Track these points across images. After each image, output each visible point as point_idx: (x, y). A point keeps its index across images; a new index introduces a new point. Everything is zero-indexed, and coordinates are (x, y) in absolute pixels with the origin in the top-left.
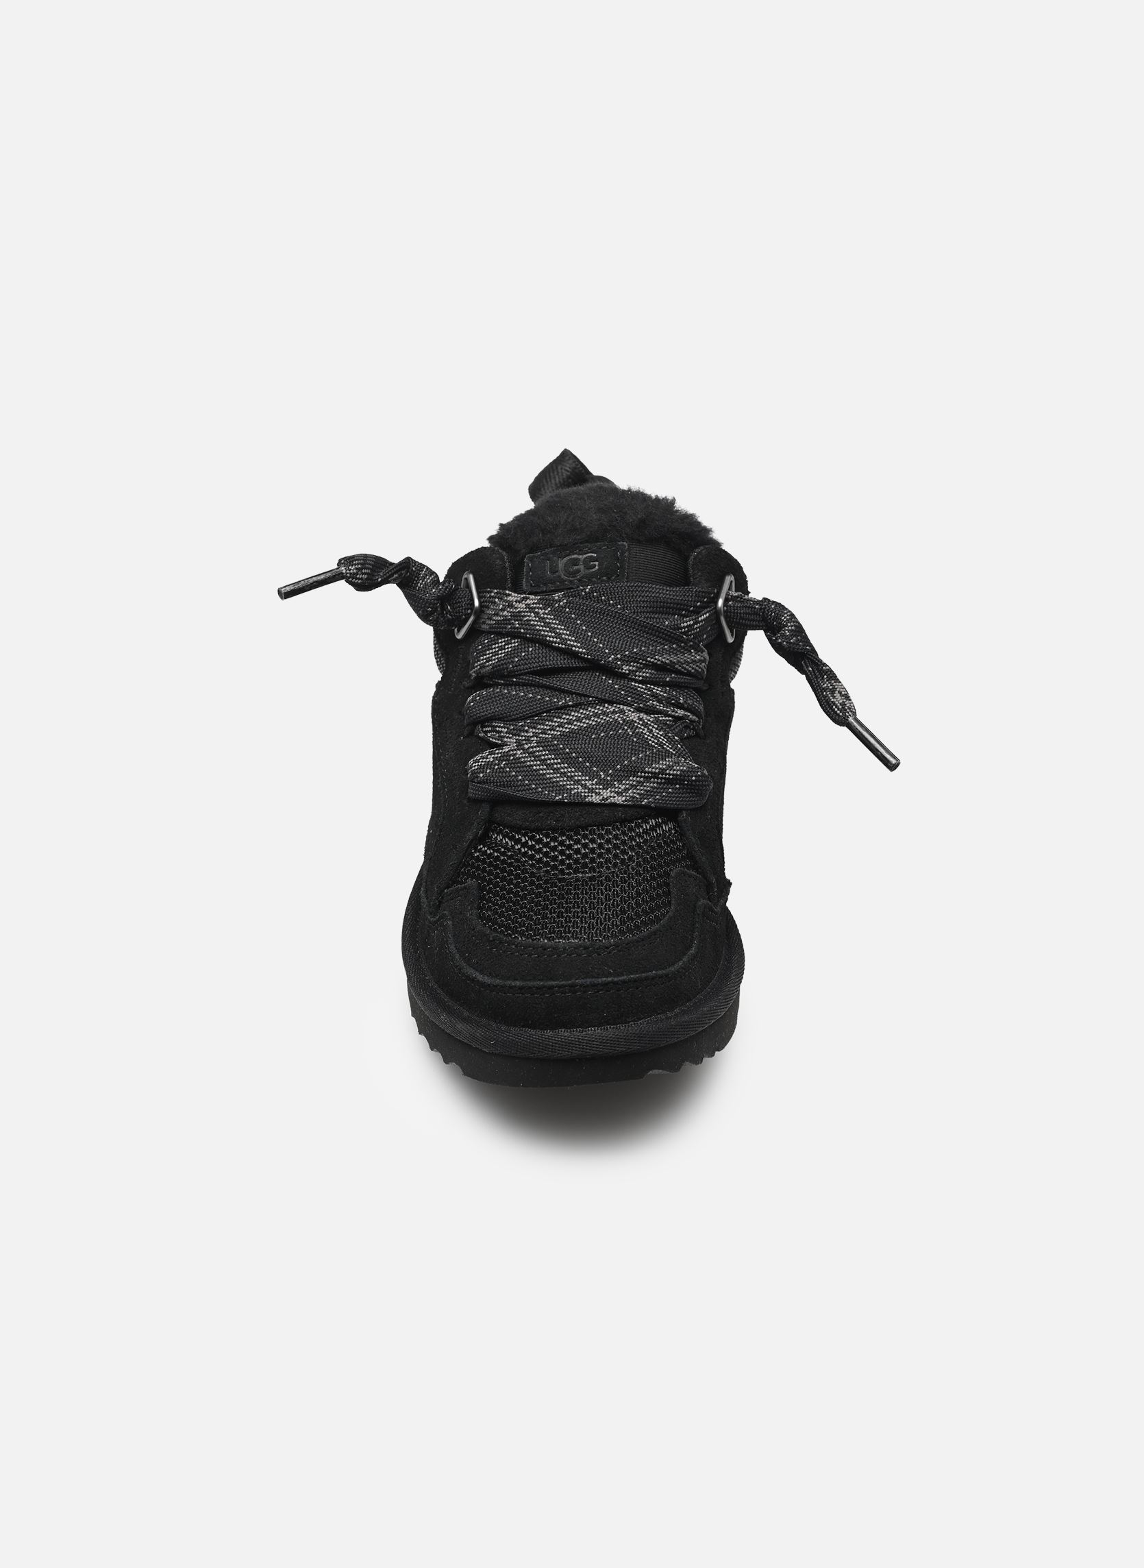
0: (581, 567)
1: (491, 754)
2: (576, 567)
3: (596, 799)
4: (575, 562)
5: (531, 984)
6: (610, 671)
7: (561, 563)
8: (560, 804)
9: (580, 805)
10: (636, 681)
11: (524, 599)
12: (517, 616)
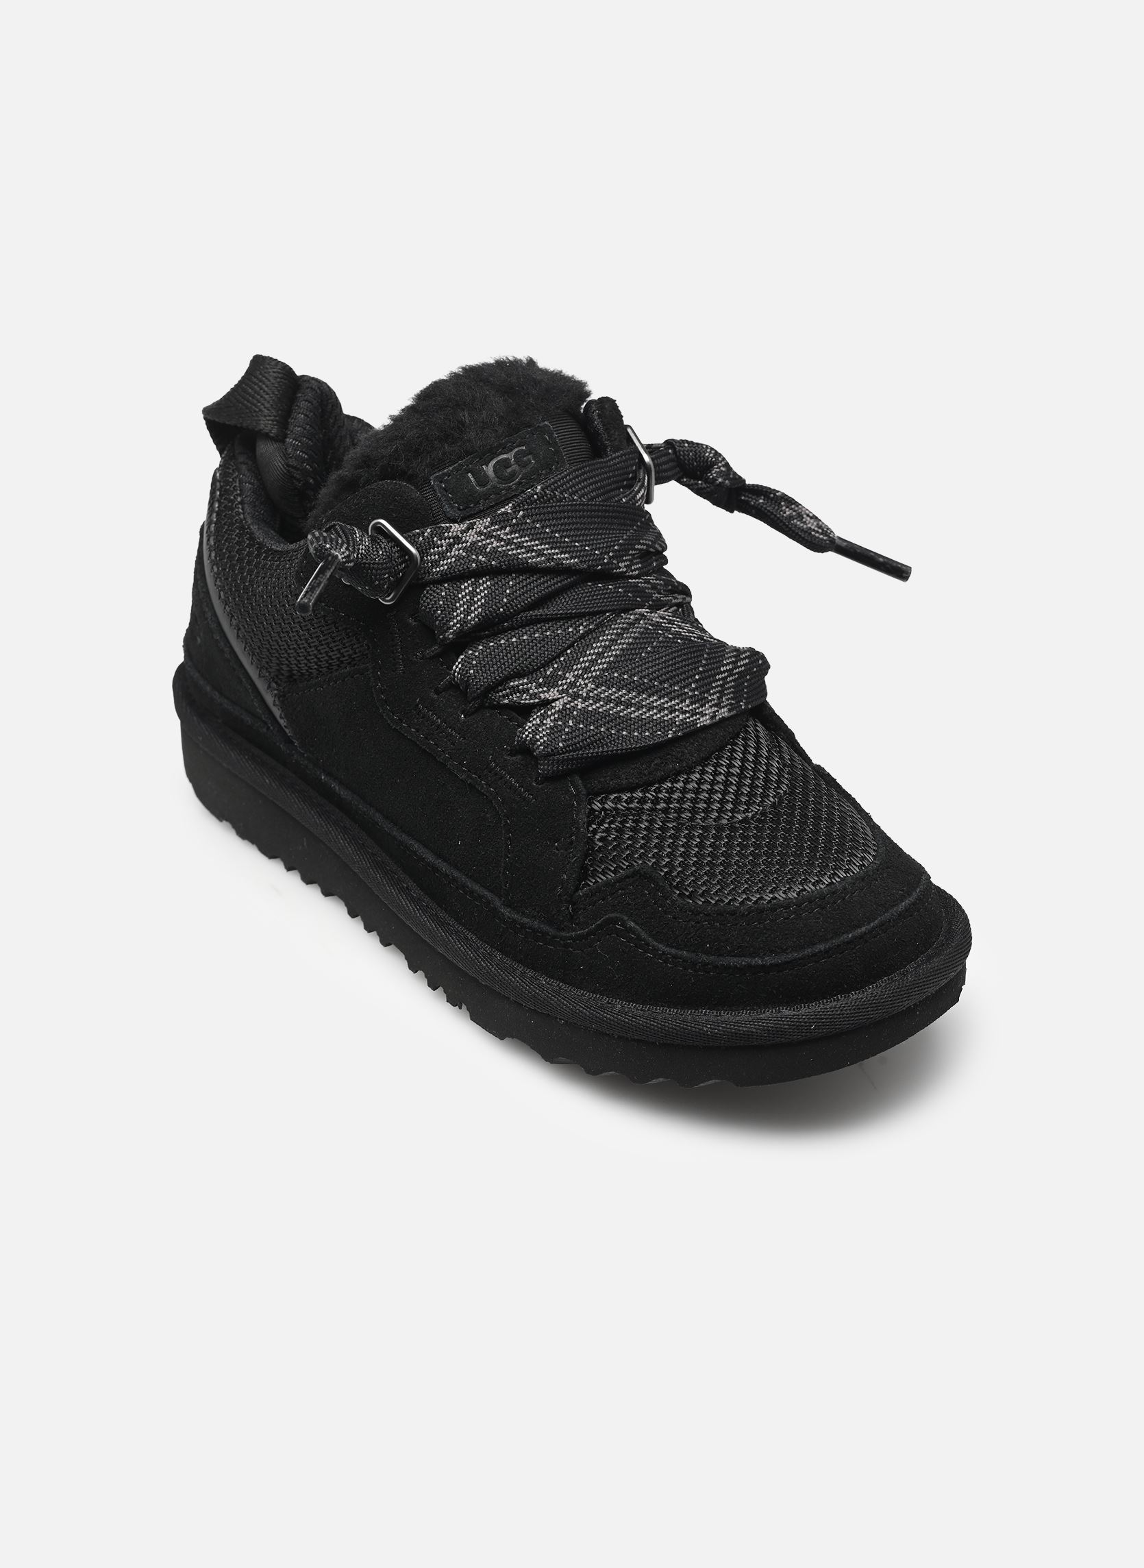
0: (515, 467)
1: (544, 717)
2: (509, 470)
3: (705, 721)
4: (506, 463)
5: (836, 942)
6: (607, 576)
7: (489, 469)
8: (676, 739)
9: (693, 733)
10: (631, 577)
11: (471, 527)
12: (474, 548)
